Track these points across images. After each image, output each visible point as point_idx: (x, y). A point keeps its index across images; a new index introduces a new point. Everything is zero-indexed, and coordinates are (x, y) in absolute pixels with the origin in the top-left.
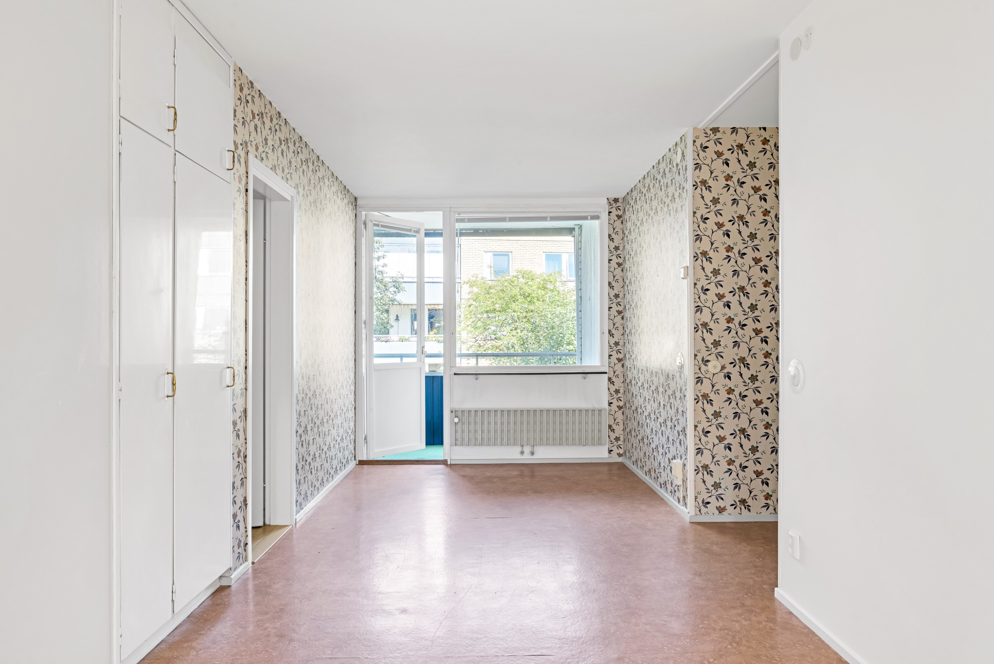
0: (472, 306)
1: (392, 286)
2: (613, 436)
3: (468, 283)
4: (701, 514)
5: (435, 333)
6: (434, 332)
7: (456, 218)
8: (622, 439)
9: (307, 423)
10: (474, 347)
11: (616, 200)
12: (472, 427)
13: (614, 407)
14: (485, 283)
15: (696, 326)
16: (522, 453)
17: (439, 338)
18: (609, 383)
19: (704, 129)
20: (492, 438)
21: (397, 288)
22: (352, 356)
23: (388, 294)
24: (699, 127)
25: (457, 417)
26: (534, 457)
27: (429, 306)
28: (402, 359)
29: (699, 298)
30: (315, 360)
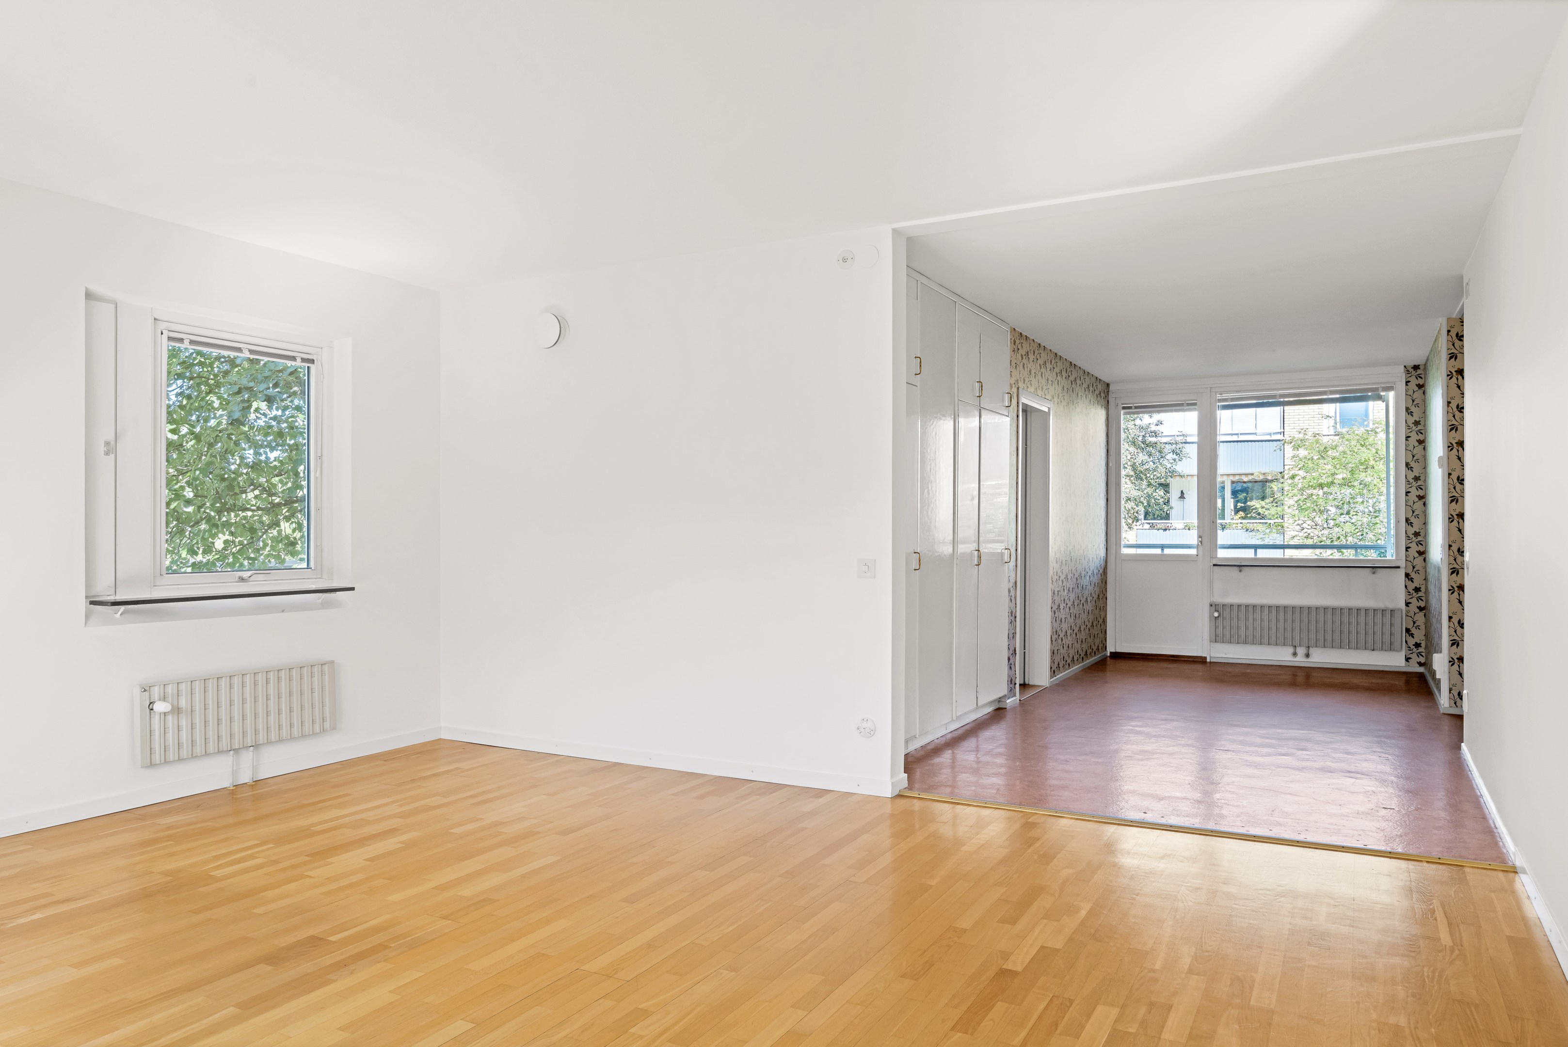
0: (1297, 478)
1: (1170, 451)
2: (1412, 641)
4: (1457, 706)
5: (1242, 517)
6: (1239, 516)
7: (1218, 398)
8: (1423, 645)
9: (1060, 602)
10: (1298, 538)
11: (1416, 367)
12: (1234, 623)
13: (1413, 607)
14: (1317, 442)
15: (1451, 516)
16: (1295, 654)
17: (1248, 525)
18: (1407, 579)
19: (1460, 318)
20: (1258, 636)
21: (1177, 454)
22: (1103, 545)
23: (1165, 463)
24: (1454, 316)
25: (1217, 611)
26: (1310, 659)
28: (1163, 550)
29: (1455, 488)
30: (1067, 547)
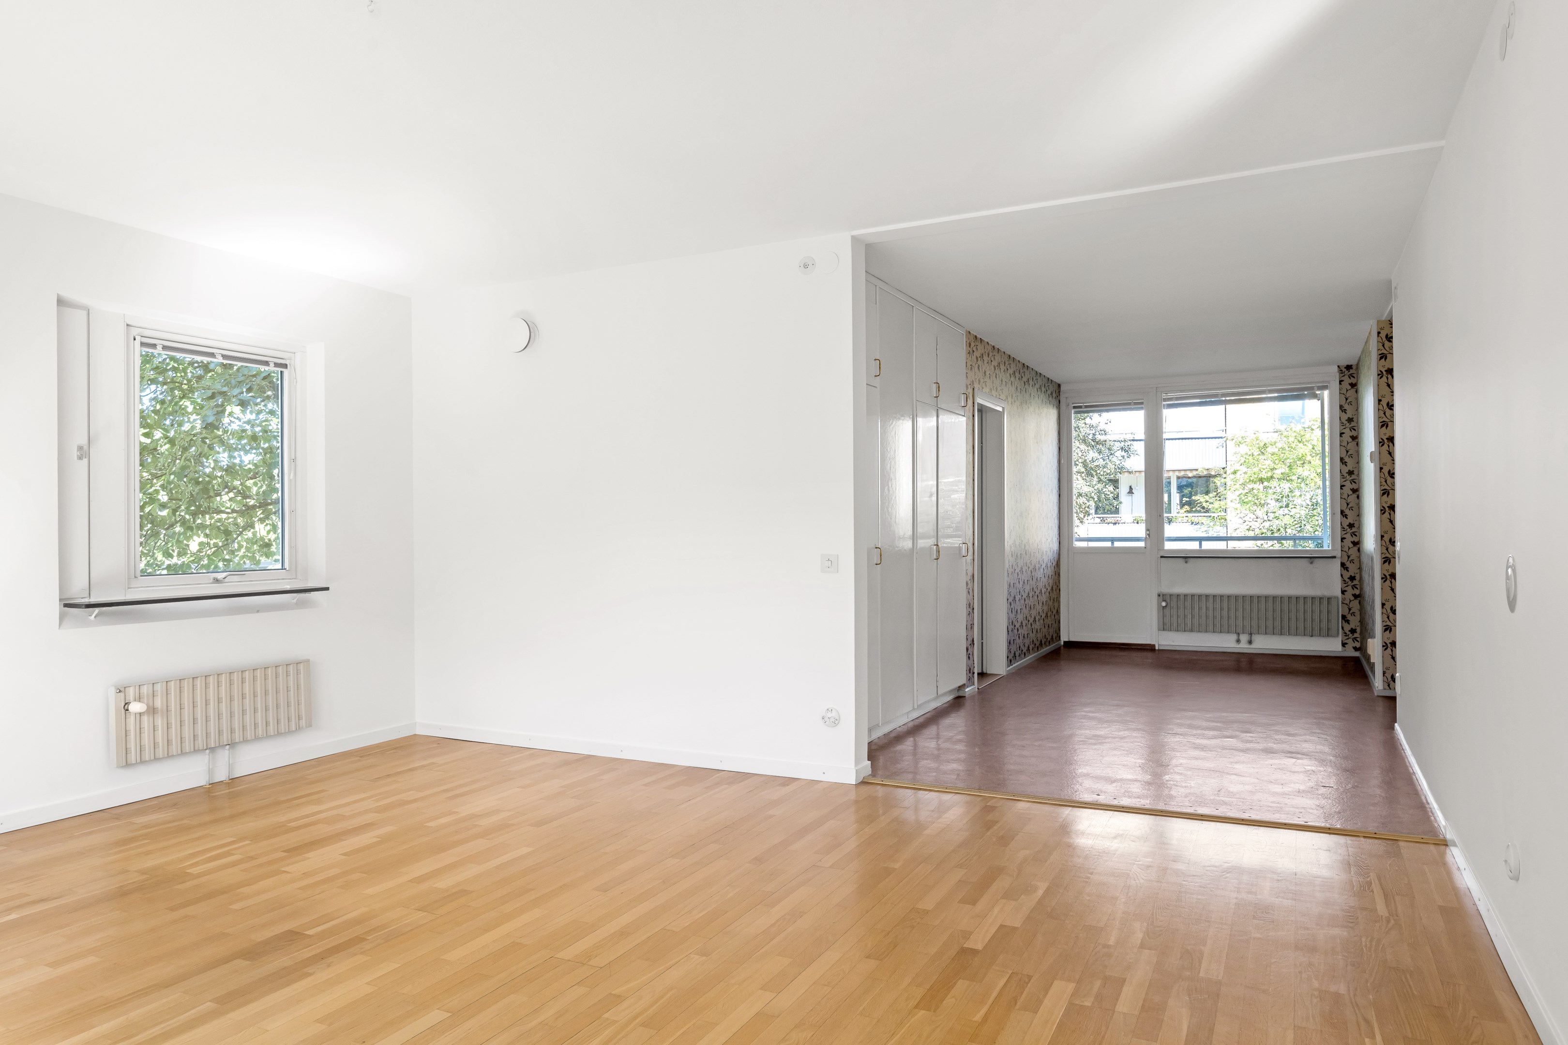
0: (1239, 473)
1: (1118, 449)
2: (1348, 627)
3: (1233, 440)
4: (1390, 689)
5: (1187, 511)
6: (1185, 510)
7: (1164, 397)
8: (1358, 631)
9: (1015, 594)
10: (1240, 531)
11: (1349, 367)
12: (1181, 612)
13: (1349, 595)
14: (1258, 439)
15: (1383, 509)
16: (1238, 641)
17: (1193, 518)
18: (1342, 569)
19: (1389, 321)
20: (1203, 624)
21: (1126, 451)
24: (1383, 319)
25: (1165, 601)
26: (1252, 646)
27: (1177, 473)
28: (1113, 543)
29: (1386, 481)
30: (1022, 541)
